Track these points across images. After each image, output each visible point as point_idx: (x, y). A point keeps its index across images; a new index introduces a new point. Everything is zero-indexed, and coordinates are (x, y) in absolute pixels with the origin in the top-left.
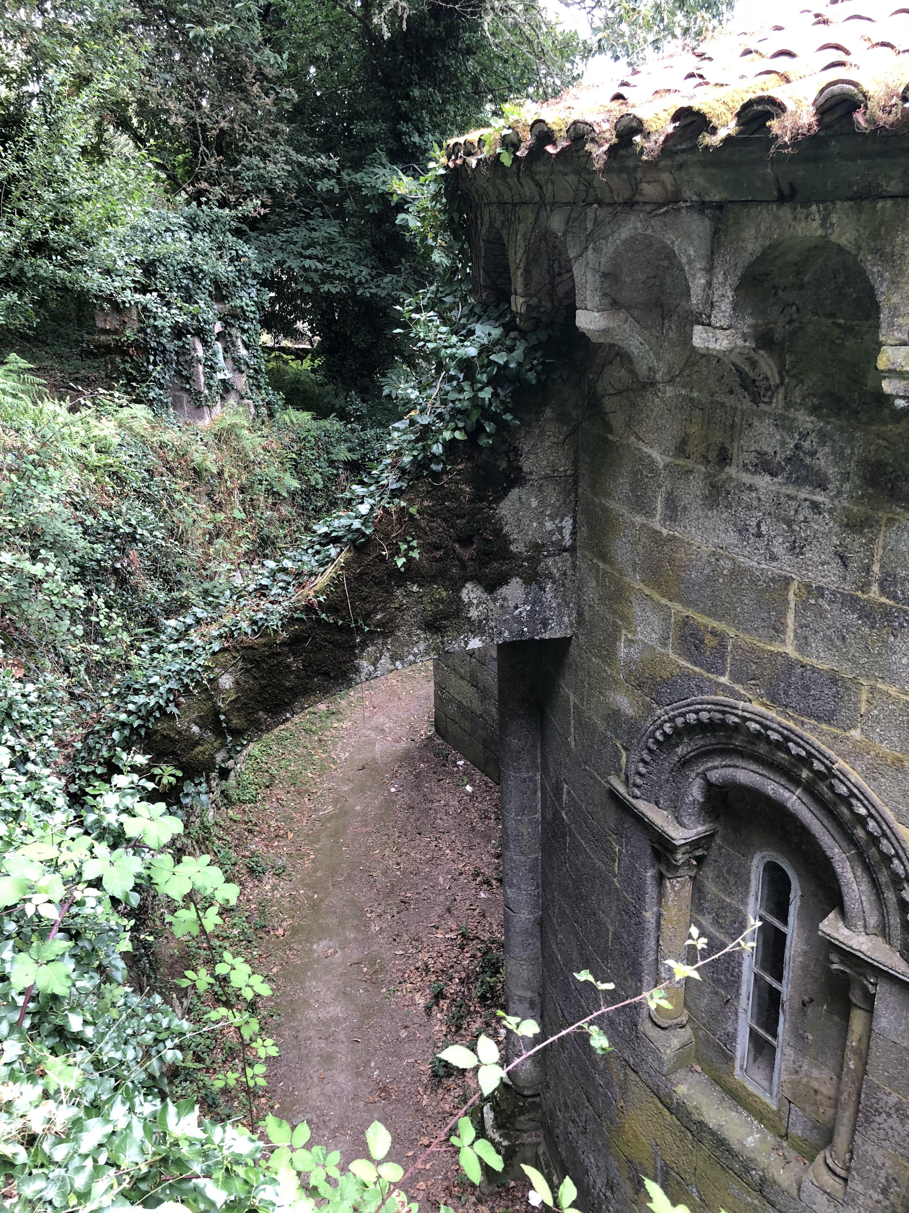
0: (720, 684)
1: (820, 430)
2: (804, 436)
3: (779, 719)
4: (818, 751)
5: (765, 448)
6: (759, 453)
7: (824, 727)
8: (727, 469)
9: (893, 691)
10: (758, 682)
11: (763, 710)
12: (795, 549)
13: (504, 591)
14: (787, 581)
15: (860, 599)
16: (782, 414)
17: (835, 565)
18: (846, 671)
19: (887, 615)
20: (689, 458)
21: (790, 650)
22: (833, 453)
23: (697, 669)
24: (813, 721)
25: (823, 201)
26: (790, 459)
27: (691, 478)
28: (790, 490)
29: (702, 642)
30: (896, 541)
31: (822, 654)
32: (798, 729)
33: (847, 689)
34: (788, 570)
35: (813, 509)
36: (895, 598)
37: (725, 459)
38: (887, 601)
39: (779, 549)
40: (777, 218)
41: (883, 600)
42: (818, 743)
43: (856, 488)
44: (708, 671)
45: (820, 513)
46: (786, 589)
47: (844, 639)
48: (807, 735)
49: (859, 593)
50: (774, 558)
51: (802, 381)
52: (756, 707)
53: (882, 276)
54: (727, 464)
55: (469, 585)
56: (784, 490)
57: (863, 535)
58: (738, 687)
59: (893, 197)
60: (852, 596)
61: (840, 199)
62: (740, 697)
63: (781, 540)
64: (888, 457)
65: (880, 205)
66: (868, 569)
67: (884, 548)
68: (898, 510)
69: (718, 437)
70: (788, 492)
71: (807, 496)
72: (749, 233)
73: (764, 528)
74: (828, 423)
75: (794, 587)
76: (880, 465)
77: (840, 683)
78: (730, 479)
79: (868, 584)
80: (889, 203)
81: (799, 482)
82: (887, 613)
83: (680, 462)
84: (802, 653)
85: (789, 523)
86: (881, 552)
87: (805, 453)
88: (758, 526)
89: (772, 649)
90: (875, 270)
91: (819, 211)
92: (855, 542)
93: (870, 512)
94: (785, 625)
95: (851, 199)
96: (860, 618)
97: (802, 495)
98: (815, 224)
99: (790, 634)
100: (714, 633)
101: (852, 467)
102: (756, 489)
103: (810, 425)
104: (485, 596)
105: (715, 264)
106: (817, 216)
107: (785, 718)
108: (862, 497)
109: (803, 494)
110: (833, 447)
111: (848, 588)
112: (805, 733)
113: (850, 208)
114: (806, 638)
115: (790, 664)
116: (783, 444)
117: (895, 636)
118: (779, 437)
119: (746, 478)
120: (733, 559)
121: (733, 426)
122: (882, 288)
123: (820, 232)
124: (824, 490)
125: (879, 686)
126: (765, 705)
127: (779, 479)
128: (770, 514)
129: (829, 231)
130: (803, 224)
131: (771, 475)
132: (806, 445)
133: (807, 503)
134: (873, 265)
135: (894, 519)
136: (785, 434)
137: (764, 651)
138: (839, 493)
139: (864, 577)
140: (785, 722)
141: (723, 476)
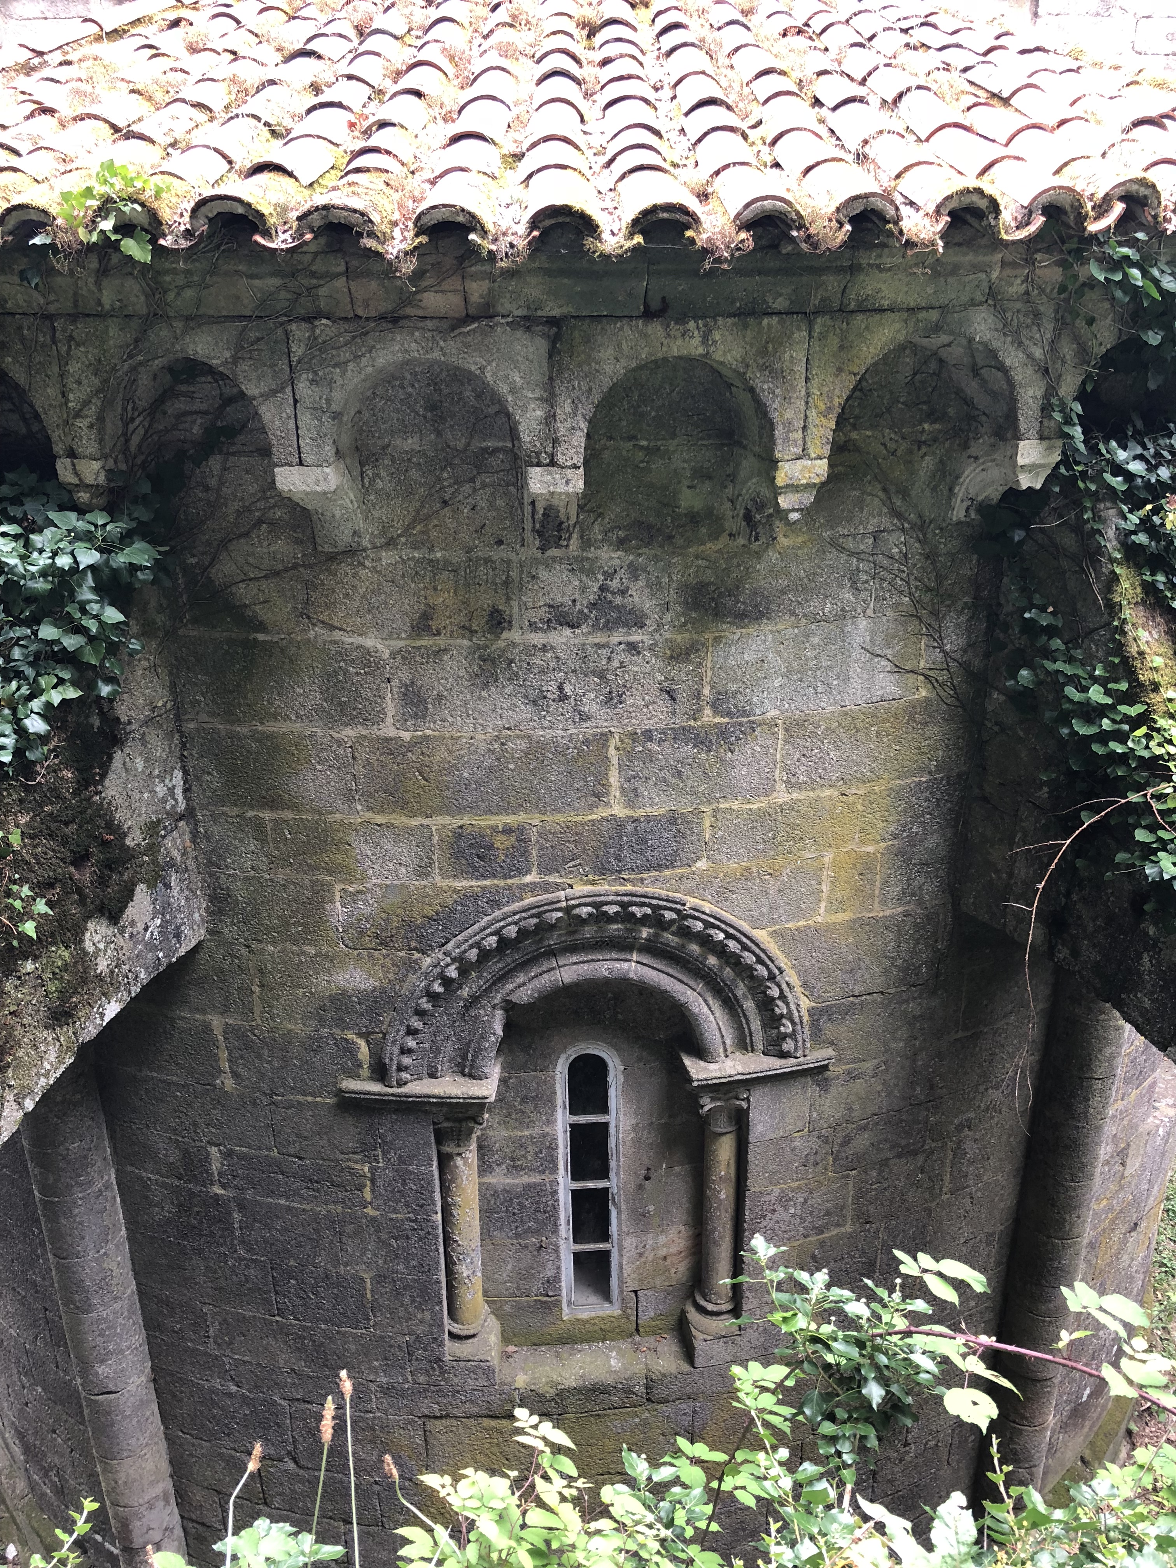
0: (527, 885)
1: (630, 565)
2: (609, 576)
3: (613, 888)
4: (667, 901)
5: (559, 599)
6: (550, 606)
7: (667, 873)
8: (505, 635)
9: (735, 805)
10: (578, 861)
11: (589, 888)
12: (612, 699)
13: (130, 911)
14: (604, 738)
15: (694, 728)
16: (578, 557)
17: (663, 704)
18: (685, 806)
19: (722, 733)
20: (439, 633)
21: (618, 810)
22: (647, 586)
23: (487, 883)
24: (654, 873)
25: (703, 317)
26: (594, 604)
27: (445, 658)
28: (600, 638)
29: (491, 847)
30: (724, 658)
31: (657, 800)
32: (639, 889)
33: (688, 823)
34: (604, 725)
35: (629, 651)
36: (729, 714)
37: (500, 623)
38: (722, 720)
39: (591, 705)
40: (645, 336)
41: (718, 720)
42: (663, 893)
43: (678, 616)
44: (506, 877)
45: (639, 653)
46: (605, 746)
47: (679, 773)
48: (650, 890)
49: (692, 723)
50: (585, 717)
51: (600, 515)
52: (581, 889)
53: (773, 393)
54: (503, 629)
55: (91, 925)
56: (591, 640)
57: (690, 662)
58: (550, 879)
59: (779, 313)
60: (684, 728)
61: (723, 316)
62: (558, 887)
63: (592, 696)
64: (709, 576)
65: (765, 322)
66: (698, 695)
67: (712, 669)
68: (724, 627)
69: (485, 600)
70: (597, 641)
71: (621, 639)
72: (607, 353)
73: (568, 689)
74: (640, 555)
75: (614, 742)
76: (702, 587)
77: (679, 821)
78: (514, 645)
79: (700, 710)
80: (775, 319)
81: (608, 627)
82: (723, 733)
83: (424, 642)
84: (633, 808)
85: (601, 675)
86: (709, 673)
87: (613, 593)
88: (560, 688)
89: (594, 817)
90: (766, 387)
91: (698, 328)
92: (682, 673)
93: (695, 636)
94: (607, 786)
95: (734, 316)
96: (695, 746)
97: (615, 640)
98: (696, 341)
99: (615, 792)
100: (508, 830)
101: (673, 596)
102: (552, 648)
103: (617, 562)
104: (110, 931)
105: (557, 391)
106: (696, 333)
107: (621, 884)
108: (685, 624)
109: (616, 637)
110: (648, 580)
111: (679, 721)
112: (648, 890)
113: (734, 324)
114: (635, 789)
115: (619, 825)
116: (583, 589)
117: (732, 752)
118: (577, 583)
119: (537, 639)
120: (529, 737)
121: (506, 583)
122: (774, 405)
123: (701, 350)
124: (641, 627)
125: (721, 806)
126: (593, 883)
127: (584, 628)
128: (574, 671)
129: (712, 349)
130: (679, 342)
131: (572, 627)
132: (615, 584)
133: (623, 646)
134: (763, 382)
135: (721, 637)
136: (584, 578)
137: (583, 824)
138: (660, 625)
139: (694, 704)
140: (621, 889)
141: (501, 644)
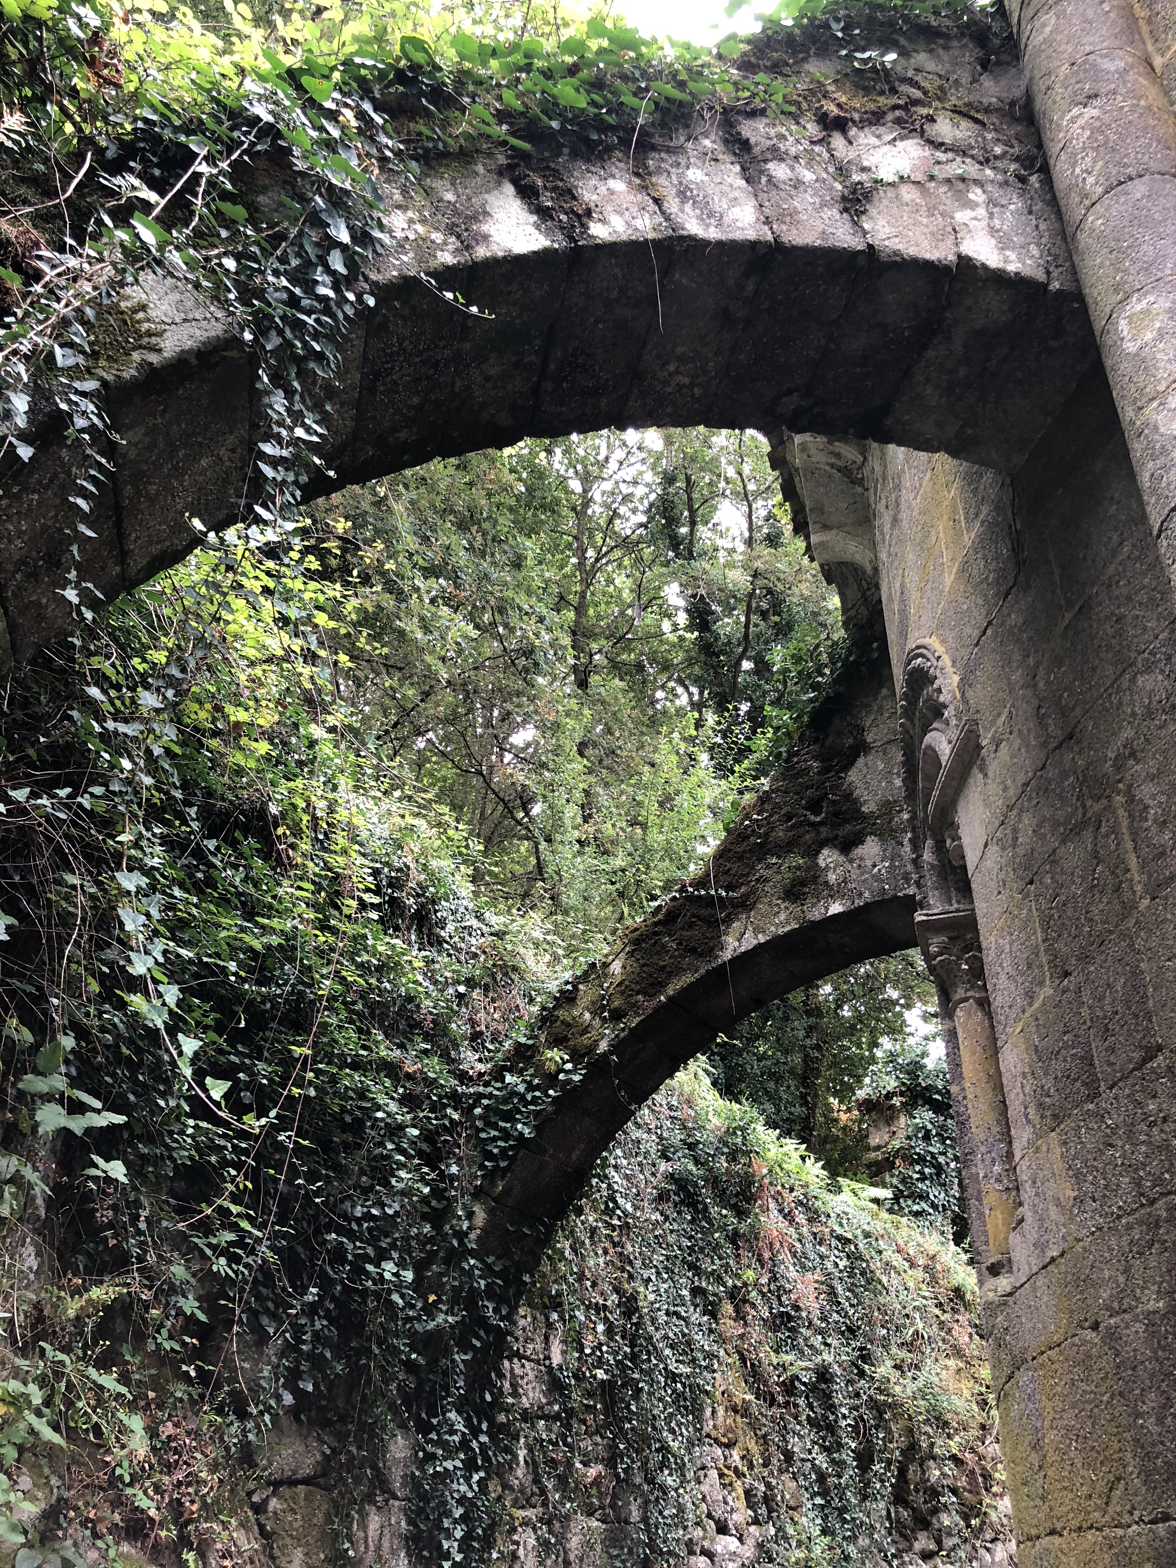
13: (859, 851)
55: (825, 852)
104: (842, 859)
